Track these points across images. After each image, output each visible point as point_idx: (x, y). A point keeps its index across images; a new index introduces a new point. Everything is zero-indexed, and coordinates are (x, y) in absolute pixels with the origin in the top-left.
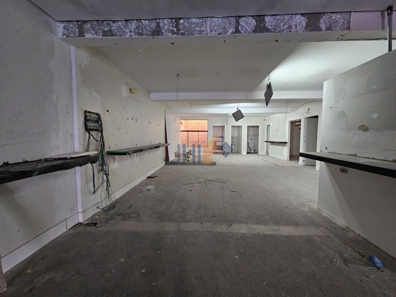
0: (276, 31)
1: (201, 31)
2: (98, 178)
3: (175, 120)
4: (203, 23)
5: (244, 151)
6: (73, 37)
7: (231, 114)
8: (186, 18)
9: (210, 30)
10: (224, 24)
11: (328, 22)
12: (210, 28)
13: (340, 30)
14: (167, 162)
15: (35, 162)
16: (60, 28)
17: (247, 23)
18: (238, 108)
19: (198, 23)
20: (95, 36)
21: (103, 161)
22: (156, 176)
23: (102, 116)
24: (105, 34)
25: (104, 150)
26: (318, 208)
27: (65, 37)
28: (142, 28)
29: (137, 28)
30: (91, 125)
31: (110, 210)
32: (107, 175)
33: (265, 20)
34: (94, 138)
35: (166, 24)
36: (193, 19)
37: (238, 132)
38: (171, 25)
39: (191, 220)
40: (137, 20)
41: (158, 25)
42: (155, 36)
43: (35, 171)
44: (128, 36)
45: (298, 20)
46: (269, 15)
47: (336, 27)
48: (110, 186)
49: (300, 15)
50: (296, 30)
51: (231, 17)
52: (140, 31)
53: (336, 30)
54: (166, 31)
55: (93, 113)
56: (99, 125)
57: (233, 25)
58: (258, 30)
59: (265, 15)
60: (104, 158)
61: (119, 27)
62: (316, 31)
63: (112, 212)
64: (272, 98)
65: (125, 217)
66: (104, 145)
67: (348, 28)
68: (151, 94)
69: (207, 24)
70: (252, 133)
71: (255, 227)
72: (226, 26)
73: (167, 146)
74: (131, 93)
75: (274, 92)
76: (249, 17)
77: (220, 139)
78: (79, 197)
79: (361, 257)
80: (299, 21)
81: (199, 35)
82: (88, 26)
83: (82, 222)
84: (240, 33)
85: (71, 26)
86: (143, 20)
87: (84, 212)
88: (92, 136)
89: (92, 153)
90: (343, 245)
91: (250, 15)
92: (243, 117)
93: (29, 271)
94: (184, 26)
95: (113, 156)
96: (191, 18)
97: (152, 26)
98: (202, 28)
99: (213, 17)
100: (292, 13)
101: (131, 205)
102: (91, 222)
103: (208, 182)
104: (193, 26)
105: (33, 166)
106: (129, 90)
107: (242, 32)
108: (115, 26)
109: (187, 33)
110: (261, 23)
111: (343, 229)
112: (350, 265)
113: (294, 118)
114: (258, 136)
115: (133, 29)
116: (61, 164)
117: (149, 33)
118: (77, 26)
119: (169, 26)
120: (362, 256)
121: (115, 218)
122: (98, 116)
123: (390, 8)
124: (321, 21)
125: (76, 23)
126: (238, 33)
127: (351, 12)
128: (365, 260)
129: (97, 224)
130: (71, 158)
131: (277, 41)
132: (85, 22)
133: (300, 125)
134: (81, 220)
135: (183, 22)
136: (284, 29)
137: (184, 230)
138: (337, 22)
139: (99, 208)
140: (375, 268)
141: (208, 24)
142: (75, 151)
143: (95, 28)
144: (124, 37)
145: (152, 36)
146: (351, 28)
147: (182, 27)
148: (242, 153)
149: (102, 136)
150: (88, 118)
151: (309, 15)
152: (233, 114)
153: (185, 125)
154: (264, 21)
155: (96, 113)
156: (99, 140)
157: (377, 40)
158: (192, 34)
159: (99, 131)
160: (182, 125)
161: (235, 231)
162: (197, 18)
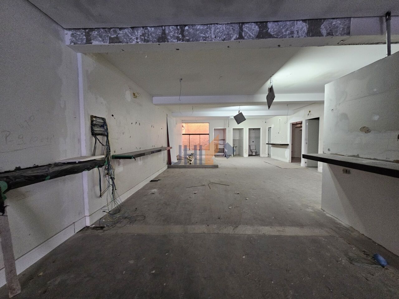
0: (279, 37)
1: (206, 37)
2: (104, 182)
3: (176, 124)
4: (208, 29)
5: (246, 154)
6: (80, 44)
7: (233, 117)
8: (191, 25)
9: (214, 36)
10: (228, 31)
11: (328, 27)
12: (214, 34)
13: (340, 35)
14: (169, 165)
15: (45, 167)
16: (68, 36)
17: (250, 29)
18: (239, 111)
19: (203, 30)
20: (102, 43)
21: (109, 165)
22: (159, 180)
23: (107, 121)
24: (112, 41)
25: (110, 154)
26: (322, 209)
27: (73, 44)
28: (148, 35)
29: (143, 35)
30: (97, 129)
31: (115, 214)
32: (113, 179)
33: (268, 26)
34: (100, 142)
35: (171, 31)
36: (197, 26)
37: (239, 135)
38: (176, 32)
39: (196, 223)
40: (143, 27)
41: (164, 32)
42: (160, 42)
43: (47, 175)
44: (134, 42)
45: (299, 26)
46: (271, 22)
47: (337, 32)
48: (116, 190)
49: (301, 21)
50: (298, 36)
51: (235, 23)
52: (146, 38)
53: (336, 36)
54: (172, 37)
55: (98, 117)
56: (105, 129)
57: (237, 31)
58: (261, 36)
59: (268, 22)
60: (110, 162)
61: (126, 34)
62: (317, 36)
63: (118, 215)
64: (274, 101)
65: (132, 220)
66: (110, 149)
67: (349, 34)
68: (153, 98)
69: (211, 31)
70: (253, 135)
71: (261, 228)
72: (230, 32)
73: (170, 150)
74: (134, 98)
75: (276, 95)
76: (253, 23)
77: (221, 142)
78: (86, 200)
79: (365, 256)
80: (301, 27)
81: (204, 41)
82: (95, 33)
83: (89, 225)
84: (244, 39)
85: (79, 33)
86: (149, 27)
87: (91, 216)
88: (99, 140)
89: (98, 157)
90: (348, 244)
91: (253, 22)
92: (245, 119)
93: (41, 274)
94: (189, 33)
95: (119, 159)
96: (196, 25)
97: (158, 33)
98: (206, 35)
99: (217, 24)
100: (294, 19)
101: (136, 209)
102: (98, 226)
103: (212, 184)
104: (198, 32)
105: (45, 171)
106: (132, 95)
107: (246, 37)
108: (121, 34)
109: (191, 40)
110: (264, 29)
111: (347, 229)
112: (356, 264)
113: (295, 120)
114: (259, 139)
115: (139, 36)
116: (71, 168)
117: (155, 39)
118: (84, 34)
119: (175, 33)
120: (367, 255)
121: (121, 222)
122: (103, 120)
123: (388, 14)
124: (322, 26)
125: (84, 30)
126: (242, 39)
127: (350, 18)
128: (369, 258)
129: (104, 227)
130: (80, 162)
131: (279, 46)
132: (92, 29)
133: (301, 127)
134: (88, 224)
135: (188, 29)
136: (286, 35)
137: (191, 232)
138: (337, 27)
139: (105, 212)
140: (380, 266)
141: (213, 30)
142: (83, 155)
143: (102, 35)
144: (131, 43)
145: (158, 42)
146: (351, 33)
147: (187, 33)
148: (244, 156)
149: (108, 141)
150: (94, 122)
151: (310, 21)
152: (235, 117)
153: (186, 128)
154: (266, 27)
155: (101, 118)
156: (105, 144)
157: (376, 44)
158: (197, 40)
159: (105, 135)
160: (183, 129)
161: (241, 233)
162: (202, 25)
